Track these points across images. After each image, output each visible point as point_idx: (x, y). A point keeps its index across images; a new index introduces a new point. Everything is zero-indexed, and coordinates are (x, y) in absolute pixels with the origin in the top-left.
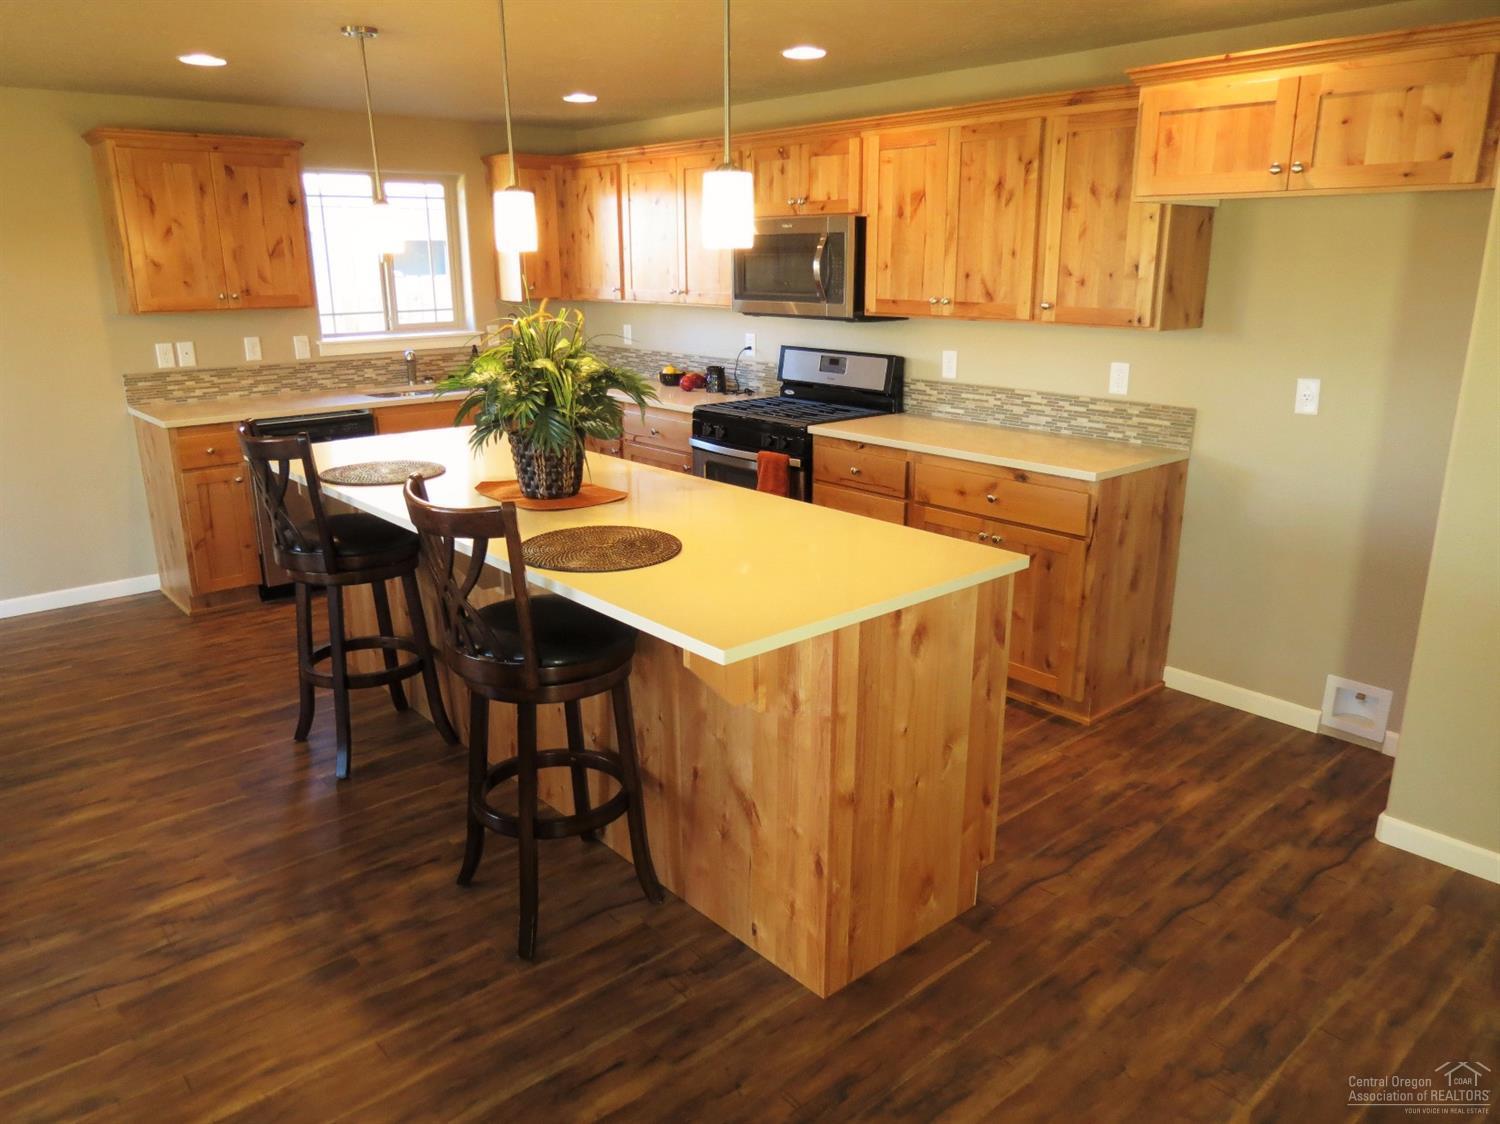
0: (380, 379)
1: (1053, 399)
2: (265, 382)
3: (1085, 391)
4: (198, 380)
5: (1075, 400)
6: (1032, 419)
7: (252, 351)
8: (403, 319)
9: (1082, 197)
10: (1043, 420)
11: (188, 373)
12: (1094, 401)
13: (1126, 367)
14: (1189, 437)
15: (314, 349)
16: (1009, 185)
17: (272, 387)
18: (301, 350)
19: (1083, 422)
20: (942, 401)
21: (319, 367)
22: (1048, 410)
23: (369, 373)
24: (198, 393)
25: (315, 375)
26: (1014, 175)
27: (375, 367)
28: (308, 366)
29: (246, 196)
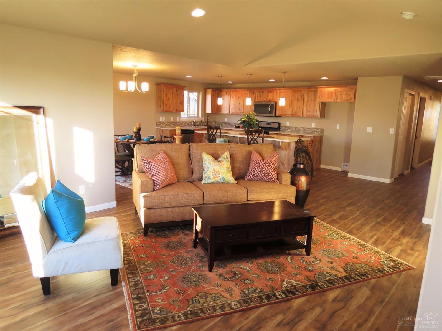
0: (188, 125)
1: (304, 128)
2: (173, 124)
3: (308, 127)
4: (165, 123)
5: (307, 128)
6: (301, 131)
7: (172, 119)
8: (191, 115)
9: (309, 101)
10: (302, 131)
11: (163, 122)
12: (310, 128)
13: (314, 123)
14: (323, 132)
15: (180, 119)
16: (299, 99)
17: (174, 125)
18: (178, 120)
19: (308, 131)
20: (286, 129)
21: (180, 123)
22: (303, 130)
23: (187, 124)
24: (165, 125)
25: (179, 124)
26: (300, 98)
27: (187, 123)
28: (179, 122)
29: (178, 95)
